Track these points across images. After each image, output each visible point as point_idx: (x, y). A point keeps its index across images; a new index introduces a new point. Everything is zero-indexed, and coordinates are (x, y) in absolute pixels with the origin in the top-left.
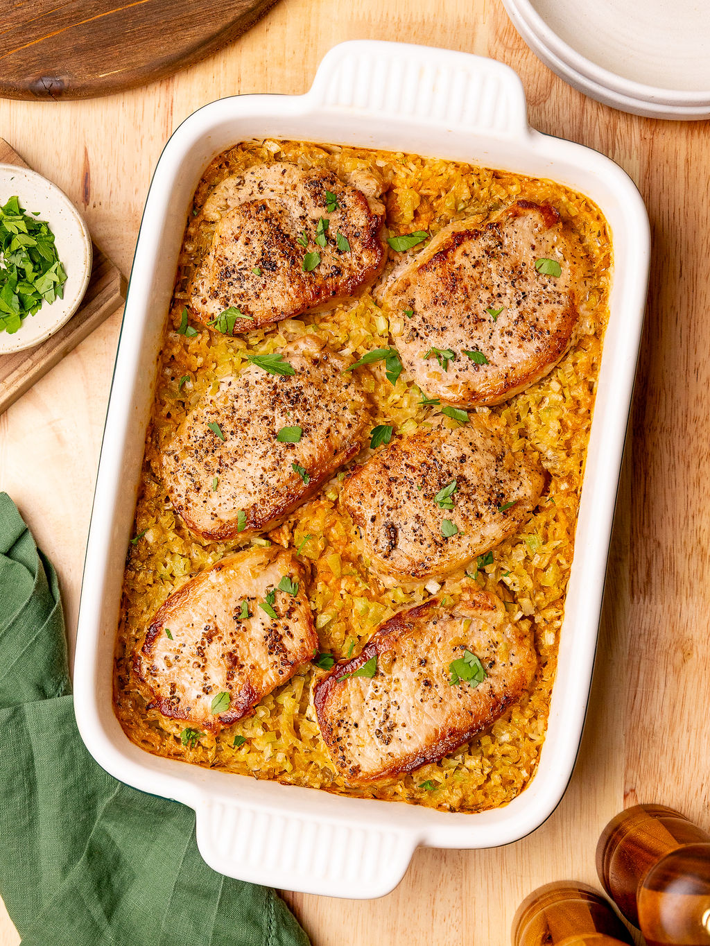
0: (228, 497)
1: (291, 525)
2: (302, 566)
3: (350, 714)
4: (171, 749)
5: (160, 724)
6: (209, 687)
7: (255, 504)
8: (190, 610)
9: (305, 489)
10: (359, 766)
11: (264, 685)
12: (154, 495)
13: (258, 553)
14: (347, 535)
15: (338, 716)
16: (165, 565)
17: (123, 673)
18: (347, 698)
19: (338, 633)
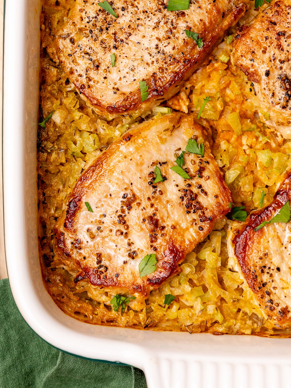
0: (127, 70)
1: (188, 91)
2: (203, 128)
3: (271, 259)
4: (104, 316)
5: (90, 295)
6: (134, 252)
7: (154, 73)
8: (106, 181)
9: (200, 53)
10: (287, 307)
11: (187, 242)
12: (54, 79)
13: (162, 120)
14: (242, 93)
15: (260, 263)
16: (75, 143)
17: (47, 251)
18: (266, 244)
19: (247, 186)
